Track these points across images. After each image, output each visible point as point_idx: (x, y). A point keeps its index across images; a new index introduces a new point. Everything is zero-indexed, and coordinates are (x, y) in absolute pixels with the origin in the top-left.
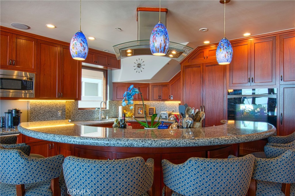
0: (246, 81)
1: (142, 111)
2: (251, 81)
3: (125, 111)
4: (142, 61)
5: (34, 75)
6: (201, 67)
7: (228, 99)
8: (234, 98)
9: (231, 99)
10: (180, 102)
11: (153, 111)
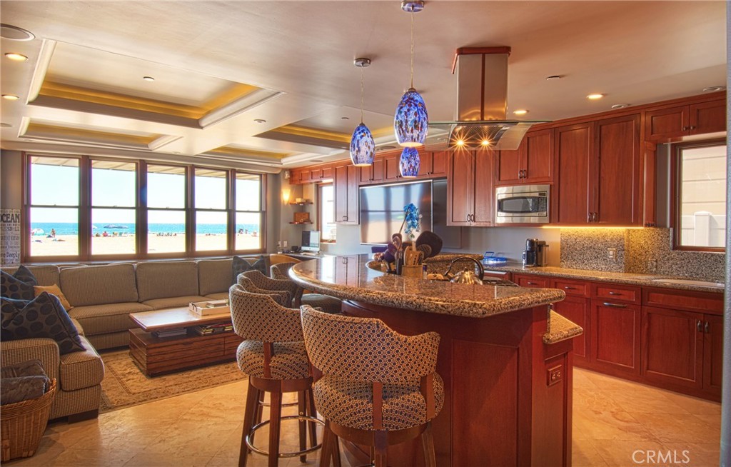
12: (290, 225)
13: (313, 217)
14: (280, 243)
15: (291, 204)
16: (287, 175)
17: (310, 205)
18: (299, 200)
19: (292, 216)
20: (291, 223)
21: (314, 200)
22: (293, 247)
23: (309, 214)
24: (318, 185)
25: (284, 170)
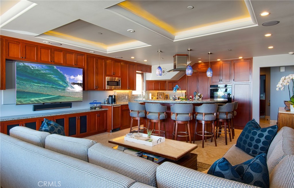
0: (219, 81)
1: (162, 96)
2: (221, 81)
3: (152, 97)
4: (165, 69)
5: (120, 79)
6: (197, 73)
7: (211, 89)
8: (213, 89)
9: (212, 89)
10: (186, 91)
11: (168, 96)
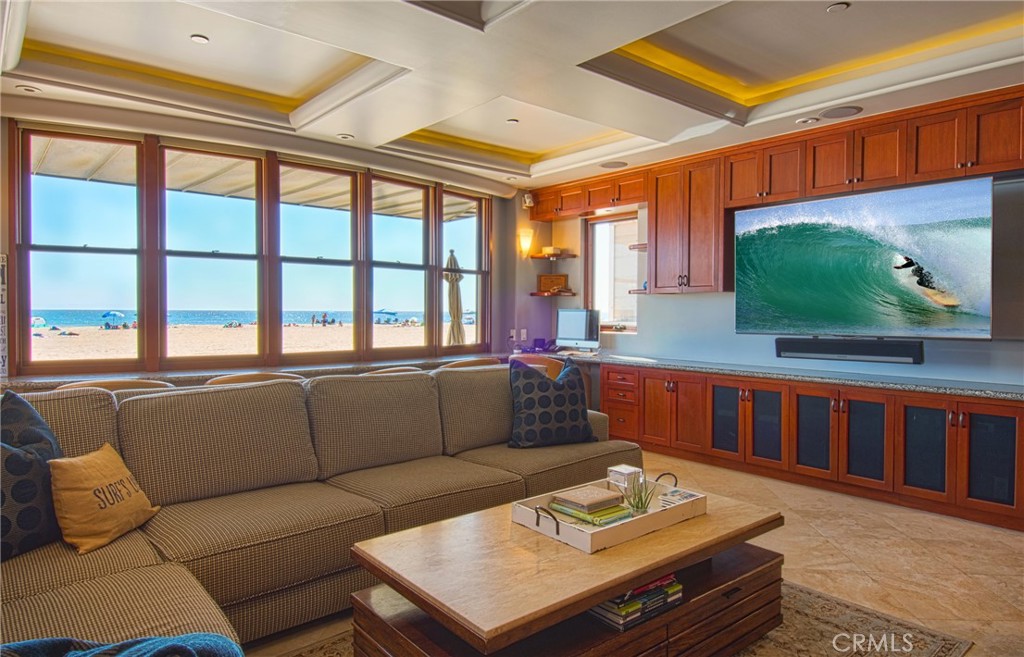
12: (530, 297)
13: (576, 281)
14: (513, 333)
15: (532, 257)
16: (528, 202)
17: (569, 260)
18: (548, 251)
19: (535, 280)
20: (532, 294)
21: (578, 250)
22: (536, 340)
23: (566, 277)
24: (586, 221)
25: (522, 191)
